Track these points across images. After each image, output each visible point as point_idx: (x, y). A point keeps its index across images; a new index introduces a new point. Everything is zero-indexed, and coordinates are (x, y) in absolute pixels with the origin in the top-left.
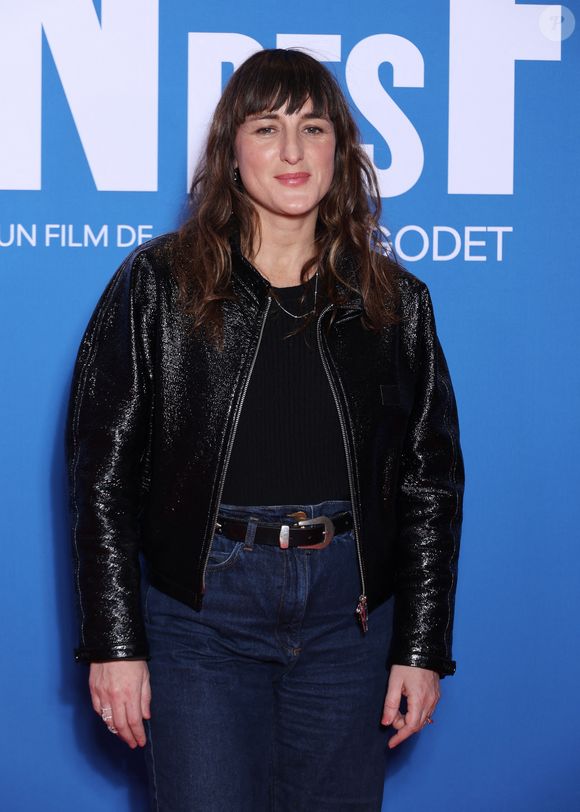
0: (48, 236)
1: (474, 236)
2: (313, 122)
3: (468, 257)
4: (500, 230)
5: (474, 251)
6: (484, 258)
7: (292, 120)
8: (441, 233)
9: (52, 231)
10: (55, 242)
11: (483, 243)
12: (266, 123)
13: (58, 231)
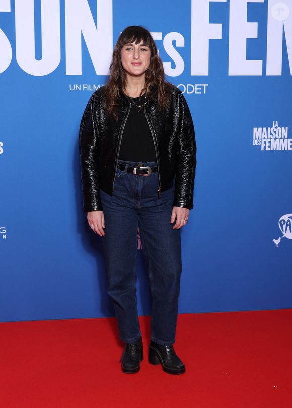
0: (84, 88)
1: (198, 87)
2: (144, 47)
3: (196, 93)
4: (205, 85)
5: (198, 91)
6: (200, 93)
7: (137, 46)
8: (189, 86)
9: (85, 86)
10: (86, 89)
11: (200, 89)
12: (129, 47)
13: (87, 86)
